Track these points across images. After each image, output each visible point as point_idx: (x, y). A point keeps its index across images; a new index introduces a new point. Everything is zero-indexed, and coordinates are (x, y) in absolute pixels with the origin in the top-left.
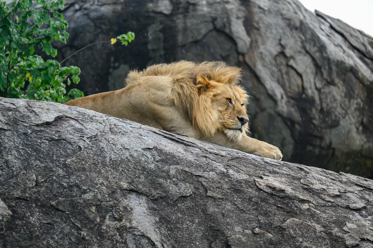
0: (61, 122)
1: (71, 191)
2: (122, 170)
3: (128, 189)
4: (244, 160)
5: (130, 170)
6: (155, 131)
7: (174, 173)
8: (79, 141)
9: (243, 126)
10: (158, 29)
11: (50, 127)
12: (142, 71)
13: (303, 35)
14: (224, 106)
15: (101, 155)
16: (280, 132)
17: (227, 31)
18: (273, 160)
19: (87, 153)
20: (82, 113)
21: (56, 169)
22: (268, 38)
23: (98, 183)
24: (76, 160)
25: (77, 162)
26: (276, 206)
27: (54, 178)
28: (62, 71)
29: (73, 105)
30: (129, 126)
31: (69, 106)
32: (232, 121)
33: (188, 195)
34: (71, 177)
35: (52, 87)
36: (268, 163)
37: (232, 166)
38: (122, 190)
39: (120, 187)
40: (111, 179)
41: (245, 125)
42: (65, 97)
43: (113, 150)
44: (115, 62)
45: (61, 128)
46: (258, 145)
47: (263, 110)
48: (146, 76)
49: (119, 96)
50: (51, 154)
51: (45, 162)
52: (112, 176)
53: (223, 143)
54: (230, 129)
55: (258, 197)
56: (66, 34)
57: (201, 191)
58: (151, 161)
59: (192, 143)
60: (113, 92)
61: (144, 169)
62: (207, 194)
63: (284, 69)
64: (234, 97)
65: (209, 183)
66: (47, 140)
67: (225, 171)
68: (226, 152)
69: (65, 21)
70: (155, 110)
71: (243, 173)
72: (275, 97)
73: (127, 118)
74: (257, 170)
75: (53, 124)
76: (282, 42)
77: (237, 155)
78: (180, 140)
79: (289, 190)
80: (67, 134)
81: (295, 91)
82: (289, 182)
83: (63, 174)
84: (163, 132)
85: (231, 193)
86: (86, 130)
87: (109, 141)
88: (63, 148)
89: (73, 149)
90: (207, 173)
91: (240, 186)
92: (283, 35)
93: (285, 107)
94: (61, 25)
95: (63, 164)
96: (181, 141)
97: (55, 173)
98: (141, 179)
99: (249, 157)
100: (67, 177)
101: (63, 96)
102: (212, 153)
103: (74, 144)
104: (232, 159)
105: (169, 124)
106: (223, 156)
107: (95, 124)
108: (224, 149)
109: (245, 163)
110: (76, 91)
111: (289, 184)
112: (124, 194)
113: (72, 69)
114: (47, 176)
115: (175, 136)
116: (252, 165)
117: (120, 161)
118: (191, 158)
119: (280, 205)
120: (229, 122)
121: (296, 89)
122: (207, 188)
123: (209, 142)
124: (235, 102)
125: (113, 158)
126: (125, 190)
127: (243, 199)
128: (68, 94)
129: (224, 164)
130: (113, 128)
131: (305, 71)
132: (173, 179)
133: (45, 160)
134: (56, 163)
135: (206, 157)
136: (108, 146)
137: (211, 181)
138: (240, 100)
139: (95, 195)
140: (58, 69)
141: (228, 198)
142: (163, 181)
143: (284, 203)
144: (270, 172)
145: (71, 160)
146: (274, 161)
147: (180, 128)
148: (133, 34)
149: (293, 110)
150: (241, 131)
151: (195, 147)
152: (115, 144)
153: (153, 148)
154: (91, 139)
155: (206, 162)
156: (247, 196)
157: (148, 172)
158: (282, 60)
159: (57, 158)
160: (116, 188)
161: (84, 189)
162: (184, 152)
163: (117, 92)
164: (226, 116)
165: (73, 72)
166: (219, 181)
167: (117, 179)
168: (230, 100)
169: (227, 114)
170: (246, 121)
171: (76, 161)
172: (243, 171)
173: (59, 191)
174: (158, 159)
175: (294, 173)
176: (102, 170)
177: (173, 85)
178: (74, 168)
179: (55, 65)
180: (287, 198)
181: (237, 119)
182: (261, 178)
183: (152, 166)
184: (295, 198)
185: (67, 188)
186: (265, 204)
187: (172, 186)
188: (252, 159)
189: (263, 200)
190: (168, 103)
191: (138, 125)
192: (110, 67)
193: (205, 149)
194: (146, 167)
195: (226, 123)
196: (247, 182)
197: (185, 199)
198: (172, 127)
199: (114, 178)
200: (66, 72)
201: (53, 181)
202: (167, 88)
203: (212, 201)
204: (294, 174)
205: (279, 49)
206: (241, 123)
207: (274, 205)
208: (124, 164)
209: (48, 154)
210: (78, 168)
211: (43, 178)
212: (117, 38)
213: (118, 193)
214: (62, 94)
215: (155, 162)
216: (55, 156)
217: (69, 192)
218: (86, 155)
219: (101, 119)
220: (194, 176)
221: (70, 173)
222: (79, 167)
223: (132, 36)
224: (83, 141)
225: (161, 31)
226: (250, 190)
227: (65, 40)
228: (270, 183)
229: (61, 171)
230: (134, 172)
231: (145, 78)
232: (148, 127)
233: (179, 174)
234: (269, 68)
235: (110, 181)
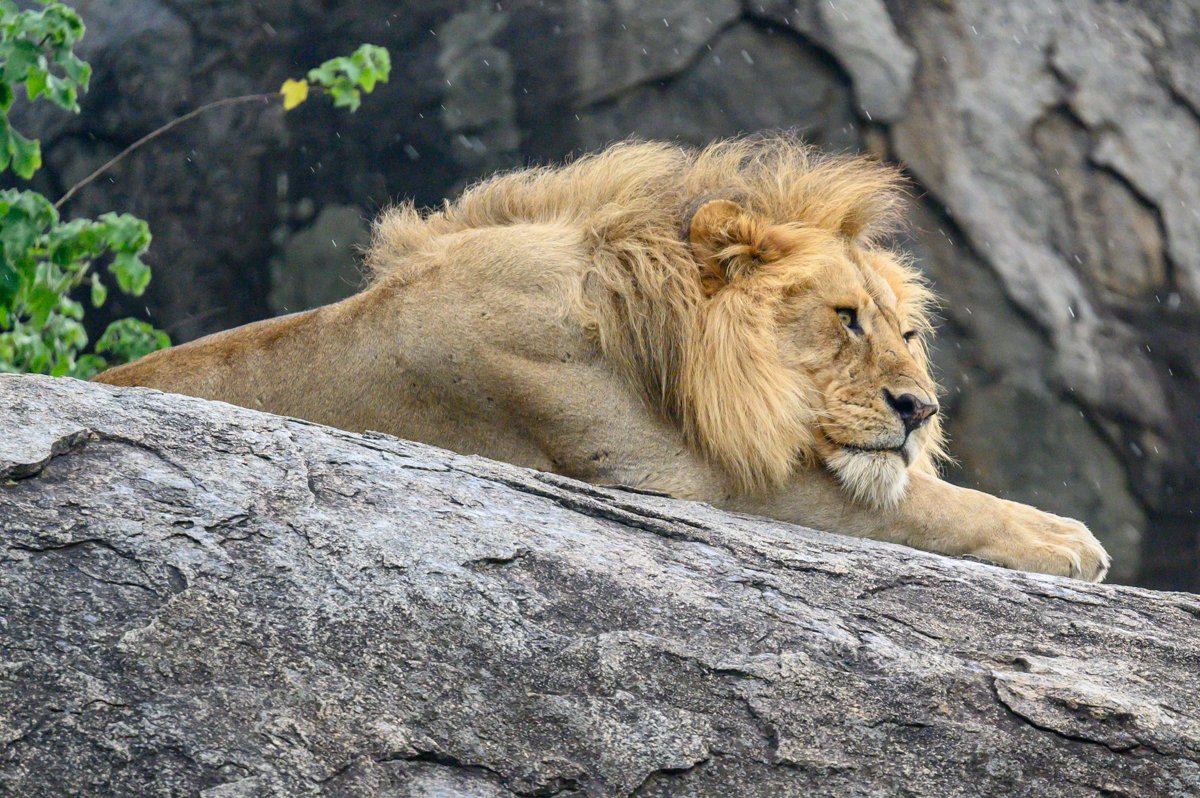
0: (81, 463)
1: (150, 777)
2: (377, 667)
3: (411, 750)
4: (935, 590)
5: (414, 663)
6: (519, 481)
7: (616, 667)
8: (172, 544)
9: (912, 435)
10: (484, 35)
11: (33, 489)
12: (442, 208)
13: (1155, 20)
14: (826, 343)
15: (278, 603)
16: (1077, 476)
17: (803, 24)
18: (1066, 581)
19: (214, 598)
20: (177, 416)
21: (72, 679)
22: (991, 44)
23: (270, 733)
24: (162, 630)
25: (169, 642)
26: (1098, 789)
27: (69, 720)
28: (65, 241)
29: (133, 382)
30: (395, 464)
31: (117, 389)
32: (860, 410)
33: (690, 763)
34: (146, 712)
35: (24, 319)
36: (1046, 596)
37: (884, 620)
38: (383, 756)
39: (375, 745)
40: (328, 712)
41: (923, 428)
42: (83, 359)
43: (331, 579)
44: (295, 196)
45: (83, 488)
46: (994, 514)
47: (991, 376)
48: (458, 231)
49: (344, 331)
50: (47, 613)
51: (20, 648)
52: (331, 695)
53: (830, 516)
54: (853, 448)
55: (1013, 752)
56: (79, 70)
57: (749, 744)
58: (506, 619)
59: (691, 524)
60: (315, 315)
61: (478, 655)
62: (778, 753)
63: (1076, 184)
64: (871, 302)
65: (782, 701)
66: (25, 548)
67: (852, 642)
68: (853, 556)
69: (68, 11)
70: (512, 385)
71: (935, 648)
72: (1044, 316)
73: (385, 428)
74: (998, 631)
75: (44, 475)
76: (1061, 61)
77: (903, 570)
78: (635, 517)
79: (1152, 715)
80: (113, 516)
81: (1131, 281)
82: (1147, 678)
83: (107, 700)
84: (553, 483)
85: (886, 742)
86: (202, 495)
87: (308, 538)
88: (100, 581)
89: (147, 582)
90: (767, 659)
91: (924, 706)
92: (1060, 27)
93: (1092, 355)
94: (53, 26)
95: (107, 656)
96: (642, 519)
97: (72, 699)
98: (466, 703)
99: (959, 573)
100: (128, 712)
101: (76, 359)
102: (788, 567)
103: (152, 559)
104: (883, 589)
105: (581, 441)
106: (838, 576)
107: (241, 461)
108: (838, 545)
109: (939, 601)
110: (129, 330)
111: (1152, 686)
112: (393, 774)
113: (110, 228)
114: (36, 716)
115: (609, 497)
116: (974, 607)
117: (363, 626)
118: (690, 592)
119: (1117, 783)
120: (845, 416)
121: (1139, 274)
122: (775, 727)
123: (768, 516)
124: (874, 324)
125: (335, 615)
126: (396, 756)
127: (945, 768)
128: (99, 348)
129: (845, 613)
130: (321, 475)
131: (1174, 188)
132: (613, 695)
133: (22, 639)
134: (71, 651)
135: (759, 585)
136: (306, 559)
137: (790, 694)
138: (898, 316)
139: (260, 790)
140: (47, 230)
141: (874, 766)
142: (567, 704)
143: (1135, 777)
144: (1060, 638)
145: (141, 635)
146: (1075, 588)
147: (634, 457)
148: (383, 54)
149: (1127, 367)
150: (906, 458)
151: (707, 543)
152: (336, 549)
153: (515, 558)
154: (225, 531)
155: (763, 607)
156: (961, 754)
157: (496, 671)
158: (1063, 142)
159: (76, 627)
160: (353, 750)
161: (207, 766)
162: (658, 570)
163: (331, 314)
164: (833, 393)
165: (115, 240)
166: (829, 689)
167: (359, 709)
168: (850, 313)
169: (837, 378)
170: (927, 413)
171: (164, 635)
172: (934, 638)
173: (96, 781)
174: (538, 609)
175: (1171, 635)
176: (286, 670)
177: (587, 258)
178: (158, 671)
179: (33, 213)
180: (1144, 752)
181: (882, 404)
182: (1021, 665)
183: (515, 641)
184: (1181, 750)
185: (132, 762)
186: (1045, 785)
187: (611, 726)
188: (973, 581)
189: (1035, 767)
190: (572, 348)
191: (440, 456)
192: (273, 223)
193: (751, 547)
194: (489, 645)
195: (832, 421)
196: (955, 687)
197: (678, 783)
198: (596, 457)
199: (343, 703)
200: (82, 242)
201: (62, 737)
202: (559, 276)
203: (802, 785)
204: (1171, 640)
205: (1046, 91)
206: (905, 421)
207: (1086, 785)
208: (387, 640)
209: (34, 612)
210: (173, 669)
211: (16, 726)
212: (308, 79)
213: (368, 770)
214: (70, 350)
215: (527, 622)
216: (63, 620)
217: (142, 780)
218: (209, 609)
219: (266, 439)
220: (711, 677)
221: (138, 692)
222: (181, 666)
223: (378, 65)
224: (192, 544)
225: (502, 41)
226: (973, 724)
227: (74, 95)
228: (1063, 685)
229: (95, 689)
230: (435, 672)
231: (455, 238)
232: (486, 465)
233: (641, 669)
234: (1003, 182)
235: (324, 722)
